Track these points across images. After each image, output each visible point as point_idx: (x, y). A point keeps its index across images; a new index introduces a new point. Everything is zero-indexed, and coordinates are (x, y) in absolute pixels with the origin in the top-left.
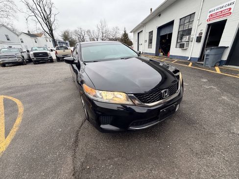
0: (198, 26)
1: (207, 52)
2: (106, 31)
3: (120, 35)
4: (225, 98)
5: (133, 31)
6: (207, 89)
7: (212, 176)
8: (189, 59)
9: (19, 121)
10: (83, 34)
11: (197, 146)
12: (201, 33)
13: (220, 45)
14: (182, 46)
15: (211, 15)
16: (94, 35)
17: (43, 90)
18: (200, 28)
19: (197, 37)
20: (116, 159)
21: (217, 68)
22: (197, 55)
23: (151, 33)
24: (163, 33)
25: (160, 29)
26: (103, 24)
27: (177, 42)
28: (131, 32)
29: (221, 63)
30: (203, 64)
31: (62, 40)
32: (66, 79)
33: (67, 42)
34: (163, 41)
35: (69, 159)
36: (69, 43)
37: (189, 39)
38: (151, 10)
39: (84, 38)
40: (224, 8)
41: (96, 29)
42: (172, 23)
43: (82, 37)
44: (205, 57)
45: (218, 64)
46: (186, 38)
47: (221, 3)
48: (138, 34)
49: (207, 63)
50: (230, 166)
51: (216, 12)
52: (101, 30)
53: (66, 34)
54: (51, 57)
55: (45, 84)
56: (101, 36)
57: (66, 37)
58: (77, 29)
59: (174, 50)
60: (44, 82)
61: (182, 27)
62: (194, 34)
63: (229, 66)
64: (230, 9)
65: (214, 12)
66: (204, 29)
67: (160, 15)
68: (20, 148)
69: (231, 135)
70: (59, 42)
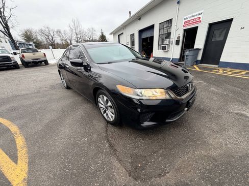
0: (176, 30)
1: (187, 53)
2: (80, 31)
3: (97, 36)
4: (213, 89)
5: (113, 33)
6: (197, 84)
7: (235, 144)
8: (171, 60)
9: (20, 141)
10: (52, 35)
11: (214, 127)
12: (179, 37)
14: (164, 48)
15: (186, 22)
16: (66, 36)
17: (29, 102)
18: (177, 32)
19: (177, 41)
20: (161, 152)
21: (195, 66)
22: (177, 56)
23: (132, 35)
24: (144, 36)
25: (141, 32)
26: (76, 24)
27: (159, 45)
28: (111, 34)
29: (197, 62)
30: (184, 64)
31: (23, 41)
32: (53, 87)
33: (31, 43)
34: (144, 43)
35: (116, 164)
36: (33, 45)
37: (169, 42)
38: (130, 13)
39: (54, 39)
40: (195, 17)
41: (68, 29)
42: (152, 27)
43: (51, 38)
44: (185, 58)
45: (195, 63)
46: (166, 42)
47: (193, 13)
48: (119, 36)
49: (187, 63)
50: (242, 135)
51: (189, 19)
52: (74, 31)
53: (29, 33)
54: (15, 62)
55: (27, 94)
56: (74, 37)
57: (28, 37)
58: (43, 29)
59: (157, 52)
60: (23, 92)
61: (162, 31)
62: (173, 38)
63: (203, 65)
64: (200, 18)
65: (187, 20)
66: (181, 34)
67: (140, 19)
68: (48, 168)
69: (231, 114)
70: (20, 44)
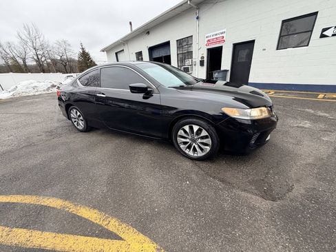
0: (199, 50)
1: (216, 75)
2: (42, 45)
3: (75, 55)
5: (107, 50)
12: (202, 57)
13: (222, 69)
14: (186, 70)
15: (209, 40)
16: (11, 51)
19: (200, 61)
23: (139, 54)
24: (157, 54)
25: (151, 49)
27: (178, 66)
28: (102, 51)
37: (192, 62)
40: (218, 36)
42: (167, 44)
46: (188, 62)
47: (215, 31)
48: (117, 53)
51: (212, 38)
61: (180, 49)
62: (196, 58)
64: (223, 37)
65: (210, 38)
66: (204, 53)
67: (148, 33)
